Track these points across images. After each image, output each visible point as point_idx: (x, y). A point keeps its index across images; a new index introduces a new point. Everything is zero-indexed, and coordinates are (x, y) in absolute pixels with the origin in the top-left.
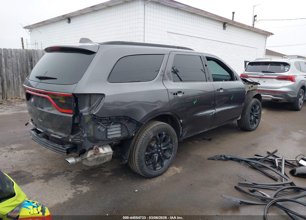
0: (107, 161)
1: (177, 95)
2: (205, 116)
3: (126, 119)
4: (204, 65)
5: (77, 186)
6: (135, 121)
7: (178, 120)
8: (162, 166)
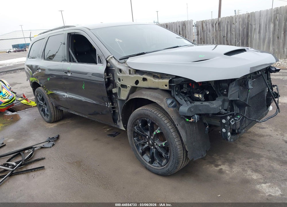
1: (38, 70)
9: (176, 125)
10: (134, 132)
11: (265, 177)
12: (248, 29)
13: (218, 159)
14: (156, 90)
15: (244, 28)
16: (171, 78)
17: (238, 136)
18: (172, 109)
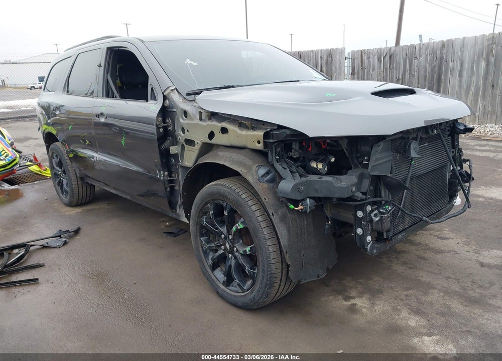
1: (55, 111)
9: (271, 215)
10: (202, 227)
11: (431, 323)
12: (440, 68)
13: (352, 287)
14: (241, 151)
15: (435, 66)
16: (268, 130)
17: (388, 245)
18: (266, 185)
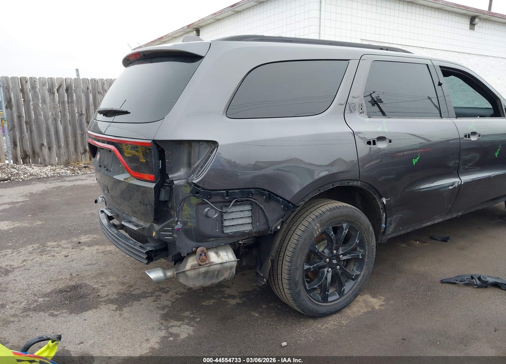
0: (225, 279)
1: (374, 144)
2: (437, 191)
3: (263, 194)
4: (436, 84)
5: (171, 324)
6: (281, 198)
7: (377, 198)
8: (341, 293)
